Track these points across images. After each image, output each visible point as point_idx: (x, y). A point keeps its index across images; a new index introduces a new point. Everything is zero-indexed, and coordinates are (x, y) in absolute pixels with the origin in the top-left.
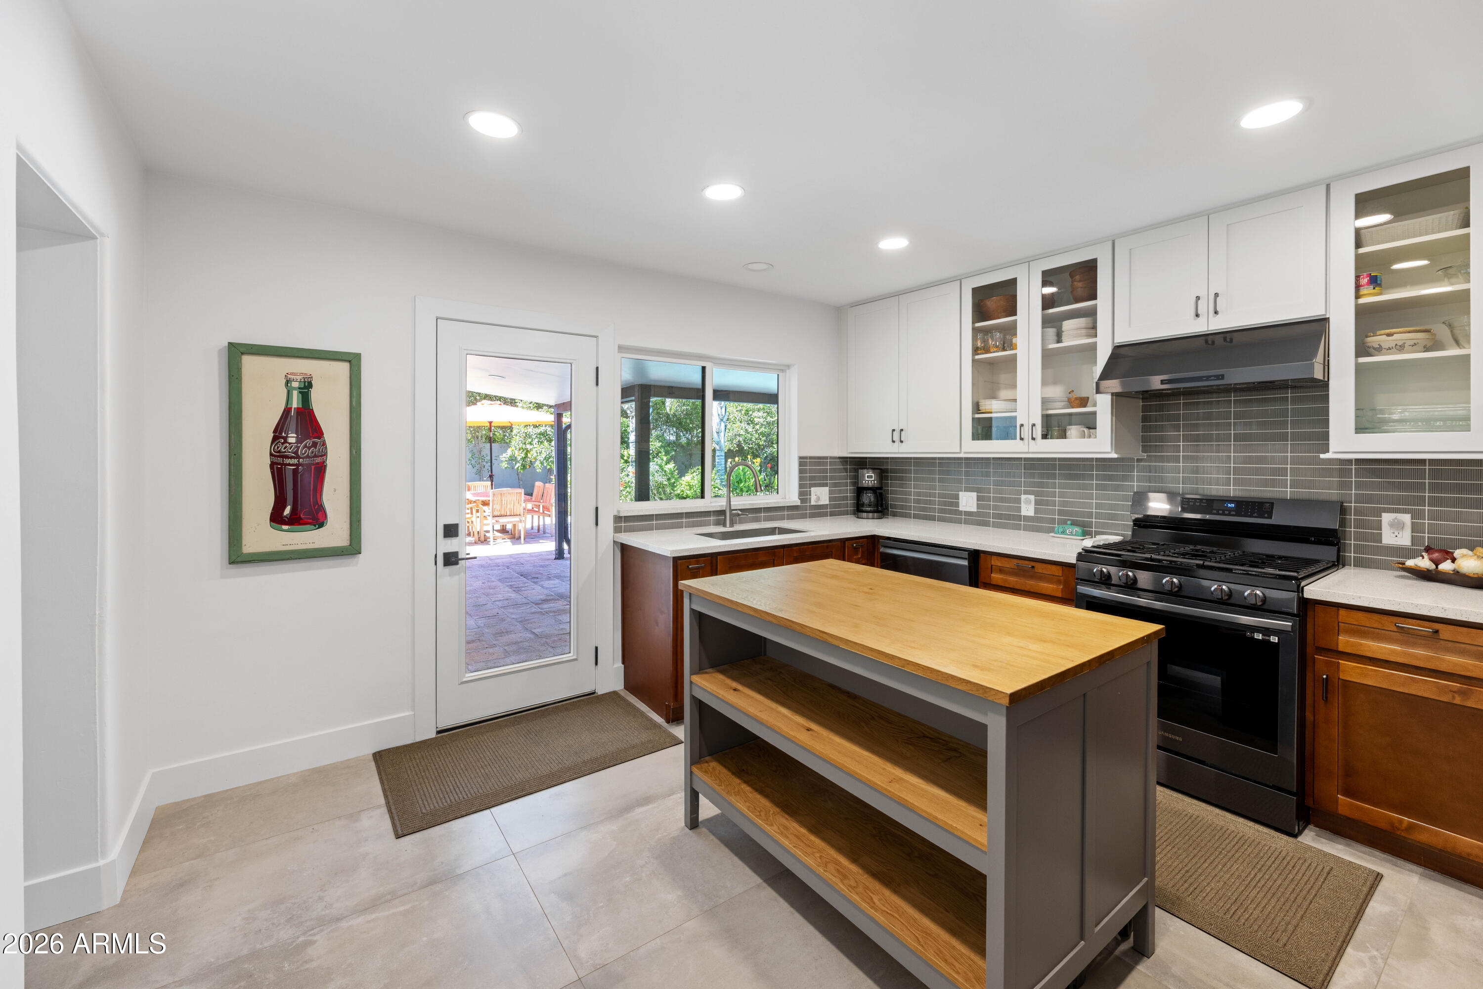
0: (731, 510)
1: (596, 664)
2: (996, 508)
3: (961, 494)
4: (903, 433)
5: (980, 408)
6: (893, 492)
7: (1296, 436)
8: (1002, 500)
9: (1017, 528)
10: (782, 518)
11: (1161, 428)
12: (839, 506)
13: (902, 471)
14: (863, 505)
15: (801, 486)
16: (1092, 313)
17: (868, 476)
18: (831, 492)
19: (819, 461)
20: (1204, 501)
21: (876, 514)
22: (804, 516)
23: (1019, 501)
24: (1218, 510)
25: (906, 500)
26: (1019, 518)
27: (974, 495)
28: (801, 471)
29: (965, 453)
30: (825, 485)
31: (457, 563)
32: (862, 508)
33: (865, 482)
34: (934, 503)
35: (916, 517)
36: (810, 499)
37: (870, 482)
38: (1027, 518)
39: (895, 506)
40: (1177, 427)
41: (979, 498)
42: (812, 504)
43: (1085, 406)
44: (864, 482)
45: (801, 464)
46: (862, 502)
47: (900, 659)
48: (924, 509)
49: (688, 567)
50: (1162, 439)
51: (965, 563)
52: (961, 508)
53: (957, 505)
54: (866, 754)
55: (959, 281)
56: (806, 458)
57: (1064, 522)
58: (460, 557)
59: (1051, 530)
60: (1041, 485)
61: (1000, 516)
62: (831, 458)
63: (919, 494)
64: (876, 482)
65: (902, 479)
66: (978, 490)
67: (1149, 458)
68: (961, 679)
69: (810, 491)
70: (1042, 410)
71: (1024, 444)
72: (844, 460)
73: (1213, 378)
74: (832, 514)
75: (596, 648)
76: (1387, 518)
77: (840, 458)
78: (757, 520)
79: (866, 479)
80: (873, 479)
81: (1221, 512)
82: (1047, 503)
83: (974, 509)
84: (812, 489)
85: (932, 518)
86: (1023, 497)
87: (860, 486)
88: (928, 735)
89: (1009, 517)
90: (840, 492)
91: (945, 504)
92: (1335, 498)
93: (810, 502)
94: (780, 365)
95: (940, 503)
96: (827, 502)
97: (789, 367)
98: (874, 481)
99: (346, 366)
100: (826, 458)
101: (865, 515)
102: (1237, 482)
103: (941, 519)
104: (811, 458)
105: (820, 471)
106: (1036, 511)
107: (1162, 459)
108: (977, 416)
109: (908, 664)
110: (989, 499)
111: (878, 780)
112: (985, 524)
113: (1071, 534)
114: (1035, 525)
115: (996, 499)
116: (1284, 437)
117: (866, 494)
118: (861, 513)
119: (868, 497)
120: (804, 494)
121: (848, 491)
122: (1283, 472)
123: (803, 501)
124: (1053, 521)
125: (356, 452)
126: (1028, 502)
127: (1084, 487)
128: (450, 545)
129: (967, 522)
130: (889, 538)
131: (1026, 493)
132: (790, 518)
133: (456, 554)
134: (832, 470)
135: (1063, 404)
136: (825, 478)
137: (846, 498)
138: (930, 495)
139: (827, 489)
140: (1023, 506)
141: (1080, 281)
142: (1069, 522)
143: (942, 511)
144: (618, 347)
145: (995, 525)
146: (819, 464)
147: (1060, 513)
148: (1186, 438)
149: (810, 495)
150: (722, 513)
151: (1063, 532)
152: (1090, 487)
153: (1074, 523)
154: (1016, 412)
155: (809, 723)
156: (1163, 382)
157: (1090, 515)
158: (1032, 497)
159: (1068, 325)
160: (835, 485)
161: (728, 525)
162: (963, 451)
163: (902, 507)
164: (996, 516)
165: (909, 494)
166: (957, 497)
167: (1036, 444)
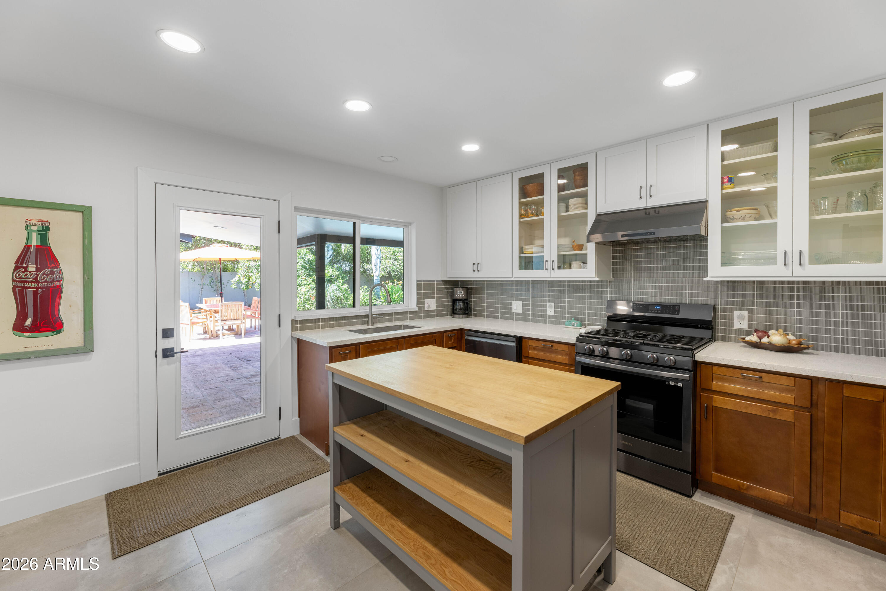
0: (372, 315)
1: (280, 418)
2: (533, 310)
3: (513, 302)
4: (479, 266)
5: (524, 251)
6: (474, 302)
7: (692, 268)
8: (536, 306)
9: (545, 322)
10: (406, 319)
11: (622, 263)
12: (442, 311)
13: (479, 289)
14: (456, 310)
15: (418, 299)
16: (584, 196)
17: (459, 292)
18: (437, 302)
19: (430, 283)
20: (644, 305)
21: (464, 315)
22: (420, 318)
23: (545, 306)
24: (651, 310)
25: (482, 307)
26: (546, 316)
27: (521, 303)
28: (418, 289)
29: (515, 278)
30: (433, 298)
31: (174, 356)
32: (456, 312)
33: (458, 296)
34: (498, 308)
35: (488, 316)
36: (424, 306)
37: (460, 296)
38: (550, 316)
39: (475, 310)
40: (630, 263)
41: (523, 305)
42: (425, 310)
43: (581, 250)
44: (457, 296)
45: (418, 285)
46: (456, 308)
47: (459, 415)
48: (492, 312)
50: (623, 269)
51: (514, 344)
52: (514, 311)
53: (511, 309)
54: (442, 475)
55: (511, 174)
56: (421, 281)
57: (570, 318)
58: (175, 351)
59: (563, 323)
60: (558, 297)
61: (535, 315)
62: (437, 281)
63: (489, 303)
64: (464, 296)
65: (479, 293)
66: (523, 300)
67: (616, 281)
68: (496, 428)
69: (424, 302)
70: (558, 252)
71: (548, 273)
72: (445, 282)
73: (649, 234)
74: (438, 316)
75: (280, 408)
76: (737, 313)
77: (443, 281)
78: (390, 320)
79: (458, 294)
80: (462, 294)
81: (653, 311)
82: (561, 307)
83: (520, 311)
84: (425, 300)
85: (497, 317)
86: (548, 304)
87: (454, 298)
89: (540, 316)
90: (443, 302)
91: (504, 308)
92: (710, 303)
93: (424, 309)
94: (405, 223)
95: (501, 308)
96: (435, 308)
97: (410, 224)
98: (463, 295)
99: (80, 215)
100: (434, 281)
101: (457, 316)
102: (662, 294)
103: (502, 318)
104: (424, 281)
105: (430, 289)
106: (555, 312)
107: (623, 281)
108: (522, 255)
109: (464, 418)
110: (529, 305)
111: (447, 494)
112: (527, 320)
113: (574, 325)
114: (556, 320)
115: (533, 305)
116: (685, 268)
117: (458, 303)
118: (455, 315)
119: (459, 305)
120: (420, 304)
121: (448, 301)
122: (685, 288)
123: (419, 308)
124: (564, 318)
125: (88, 278)
126: (551, 307)
127: (582, 298)
128: (168, 343)
129: (517, 319)
130: (470, 330)
131: (550, 301)
132: (411, 319)
133: (172, 349)
134: (437, 289)
135: (569, 248)
136: (433, 293)
137: (446, 306)
138: (495, 303)
139: (434, 300)
140: (548, 309)
141: (578, 176)
142: (573, 319)
143: (502, 313)
144: (294, 208)
145: (533, 321)
146: (430, 285)
147: (569, 313)
148: (636, 269)
149: (424, 304)
150: (367, 316)
151: (570, 325)
152: (584, 298)
153: (576, 319)
154: (543, 253)
155: (408, 456)
156: (622, 236)
157: (584, 314)
158: (553, 304)
159: (572, 202)
160: (440, 298)
161: (370, 324)
162: (514, 276)
163: (480, 311)
164: (533, 315)
165: (484, 302)
166: (511, 304)
167: (555, 273)
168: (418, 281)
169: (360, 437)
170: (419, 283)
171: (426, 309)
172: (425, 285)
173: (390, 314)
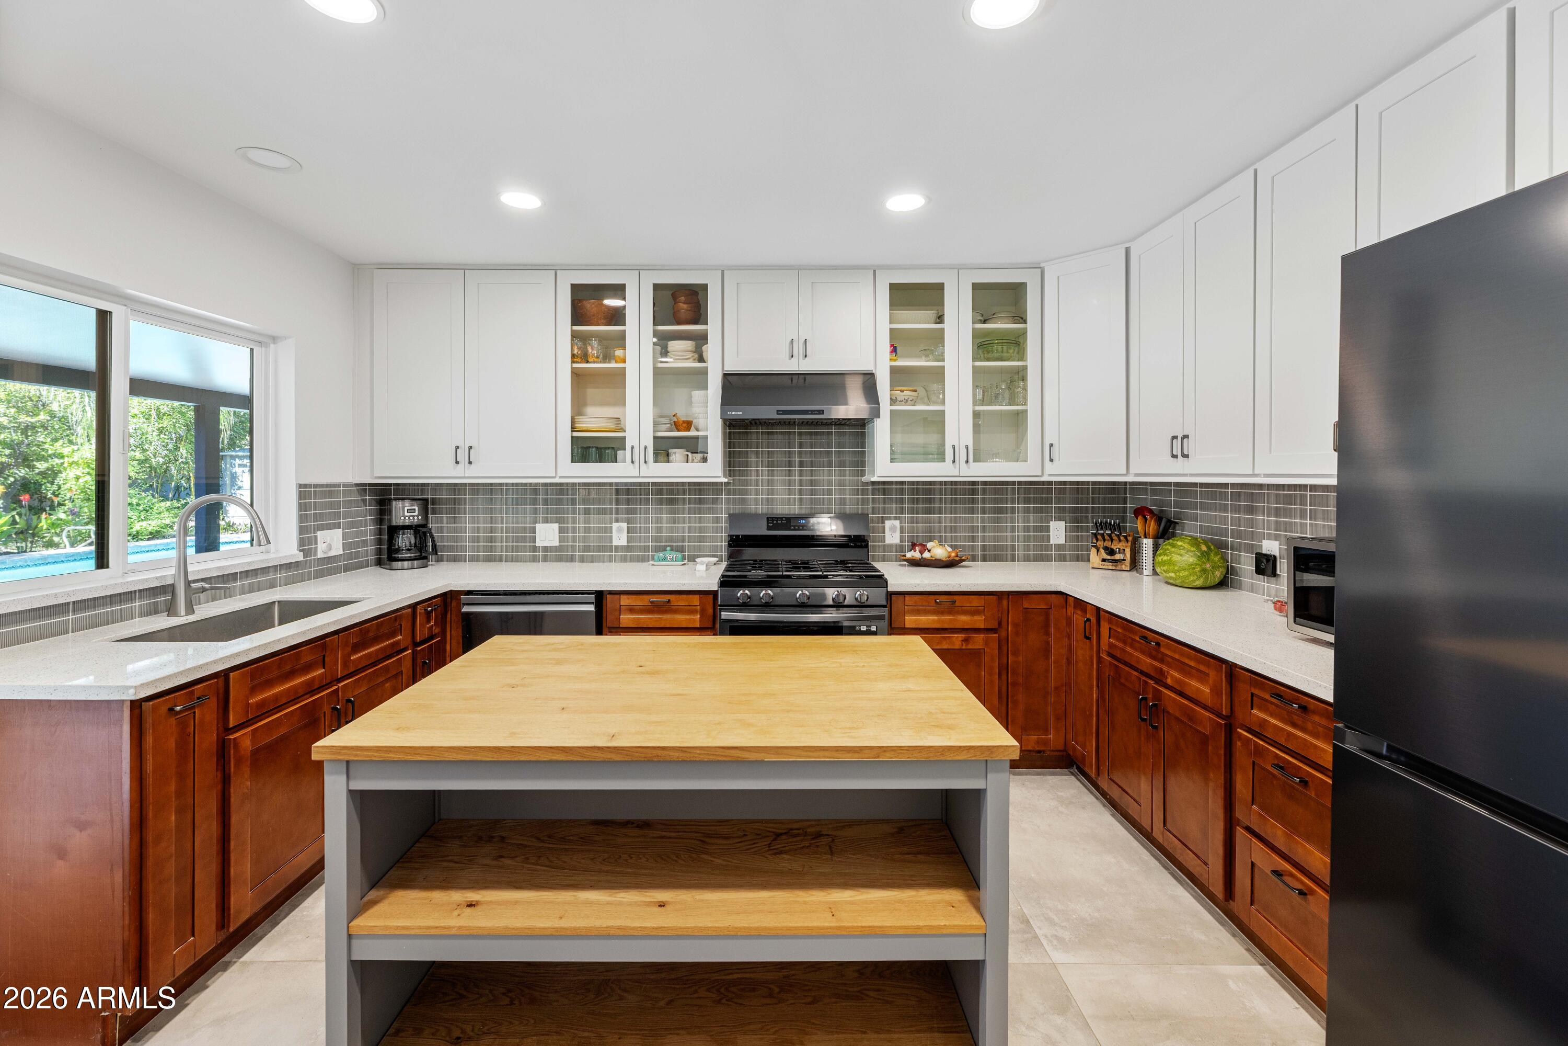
0: (188, 583)
2: (582, 539)
3: (539, 527)
4: (472, 451)
5: (576, 425)
6: (441, 530)
7: (838, 464)
8: (589, 530)
9: (608, 559)
10: (272, 585)
11: (746, 455)
12: (356, 556)
13: (447, 501)
14: (398, 550)
15: (302, 530)
16: (702, 339)
17: (404, 510)
18: (344, 536)
19: (328, 489)
20: (784, 519)
21: (415, 562)
22: (306, 578)
23: (610, 530)
24: (794, 526)
25: (457, 539)
26: (610, 548)
27: (556, 526)
28: (302, 507)
29: (561, 477)
30: (337, 526)
32: (396, 556)
33: (405, 518)
34: (500, 539)
35: (472, 559)
36: (316, 549)
37: (411, 518)
38: (619, 548)
39: (442, 548)
40: (756, 454)
41: (561, 530)
42: (318, 557)
43: (688, 429)
44: (402, 518)
45: (301, 496)
46: (397, 547)
48: (486, 549)
49: (171, 710)
50: (746, 464)
51: (591, 608)
52: (539, 543)
53: (533, 539)
54: (764, 894)
55: (554, 271)
56: (309, 486)
57: (664, 549)
59: (646, 559)
60: (634, 511)
61: (588, 549)
62: (345, 485)
63: (477, 530)
64: (420, 517)
65: (449, 511)
66: (559, 521)
67: (735, 483)
69: (316, 537)
70: (654, 431)
72: (363, 488)
73: (816, 412)
74: (347, 569)
76: (888, 524)
77: (357, 485)
78: (231, 594)
79: (406, 514)
80: (412, 514)
81: (797, 528)
82: (640, 530)
83: (555, 543)
84: (319, 533)
85: (499, 559)
86: (615, 526)
87: (394, 523)
88: (780, 831)
89: (598, 549)
90: (357, 534)
91: (517, 539)
92: (860, 512)
93: (316, 554)
94: (261, 335)
95: (508, 539)
96: (341, 552)
97: (275, 339)
98: (417, 516)
100: (338, 485)
101: (399, 564)
102: (801, 501)
103: (511, 560)
104: (316, 485)
105: (329, 505)
106: (629, 539)
107: (746, 483)
108: (575, 434)
110: (573, 530)
112: (570, 559)
113: (672, 560)
114: (628, 555)
115: (582, 530)
116: (828, 464)
117: (403, 534)
118: (394, 563)
119: (405, 540)
120: (306, 543)
121: (368, 532)
122: (829, 492)
123: (307, 553)
124: (646, 549)
126: (620, 530)
127: (677, 511)
129: (546, 560)
130: (469, 593)
131: (617, 520)
132: (284, 583)
134: (347, 504)
135: (667, 426)
136: (337, 515)
137: (364, 543)
138: (492, 530)
139: (340, 531)
140: (615, 535)
141: (684, 303)
142: (668, 548)
143: (509, 549)
145: (582, 560)
146: (328, 494)
147: (654, 539)
148: (766, 464)
149: (316, 543)
150: (169, 589)
151: (664, 559)
152: (683, 511)
153: (674, 549)
154: (622, 431)
155: (649, 894)
156: (778, 412)
157: (683, 539)
158: (624, 525)
159: (674, 345)
160: (351, 525)
161: (183, 612)
162: (559, 474)
163: (451, 548)
164: (583, 549)
165: (463, 530)
166: (533, 530)
167: (648, 468)
168: (301, 486)
169: (469, 910)
170: (304, 491)
171: (320, 555)
172: (316, 494)
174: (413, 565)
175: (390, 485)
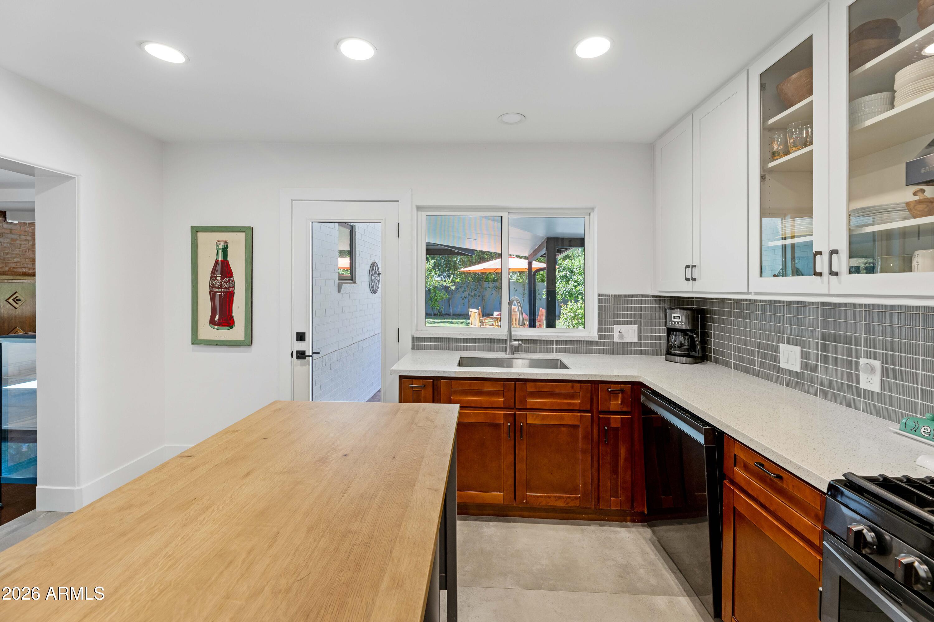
0: (512, 340)
2: (825, 371)
3: (782, 345)
4: (695, 270)
8: (833, 361)
9: (855, 405)
10: (577, 352)
12: (649, 345)
14: (673, 347)
15: (602, 322)
17: (674, 317)
18: (639, 331)
19: (623, 299)
21: (688, 359)
22: (604, 352)
23: (857, 366)
25: (727, 347)
26: (858, 391)
27: (798, 349)
28: (601, 309)
30: (635, 323)
31: (305, 359)
32: (673, 351)
33: (672, 323)
34: (753, 353)
35: (737, 368)
36: (613, 335)
37: (676, 323)
38: (869, 394)
39: (716, 352)
41: (803, 355)
42: (615, 341)
44: (670, 322)
45: (600, 301)
46: (672, 344)
48: (744, 360)
52: (782, 365)
53: (778, 359)
56: (608, 295)
58: (306, 354)
61: (831, 384)
62: (639, 296)
63: (738, 341)
65: (721, 321)
66: (802, 344)
69: (611, 328)
70: (849, 227)
71: (822, 282)
72: (660, 299)
74: (642, 353)
78: (550, 351)
80: (680, 320)
82: (902, 376)
83: (797, 368)
84: (615, 326)
85: (751, 372)
86: (863, 361)
87: (669, 326)
89: (842, 387)
90: (650, 331)
91: (765, 356)
93: (613, 338)
95: (761, 355)
96: (636, 340)
97: (592, 209)
98: (681, 322)
99: (244, 234)
100: (635, 296)
101: (675, 358)
103: (762, 376)
104: (613, 296)
105: (627, 309)
106: (885, 385)
110: (815, 357)
112: (811, 391)
113: (928, 434)
114: (880, 406)
115: (825, 359)
117: (677, 335)
118: (672, 356)
119: (680, 340)
120: (604, 331)
123: (603, 337)
124: (911, 406)
126: (871, 369)
128: (301, 346)
129: (789, 384)
131: (868, 356)
132: (588, 352)
133: (304, 352)
134: (642, 309)
135: (902, 212)
136: (635, 316)
137: (659, 338)
138: (748, 343)
139: (636, 327)
140: (863, 377)
143: (762, 365)
144: (416, 207)
145: (825, 396)
146: (624, 302)
147: (924, 395)
149: (613, 332)
151: (913, 430)
154: (812, 235)
158: (877, 364)
159: (897, 80)
160: (648, 324)
161: (508, 352)
162: (750, 291)
163: (724, 354)
164: (824, 382)
165: (729, 339)
166: (778, 350)
168: (599, 295)
170: (602, 298)
171: (616, 339)
172: (613, 302)
173: (551, 342)
174: (686, 361)
175: (693, 298)
